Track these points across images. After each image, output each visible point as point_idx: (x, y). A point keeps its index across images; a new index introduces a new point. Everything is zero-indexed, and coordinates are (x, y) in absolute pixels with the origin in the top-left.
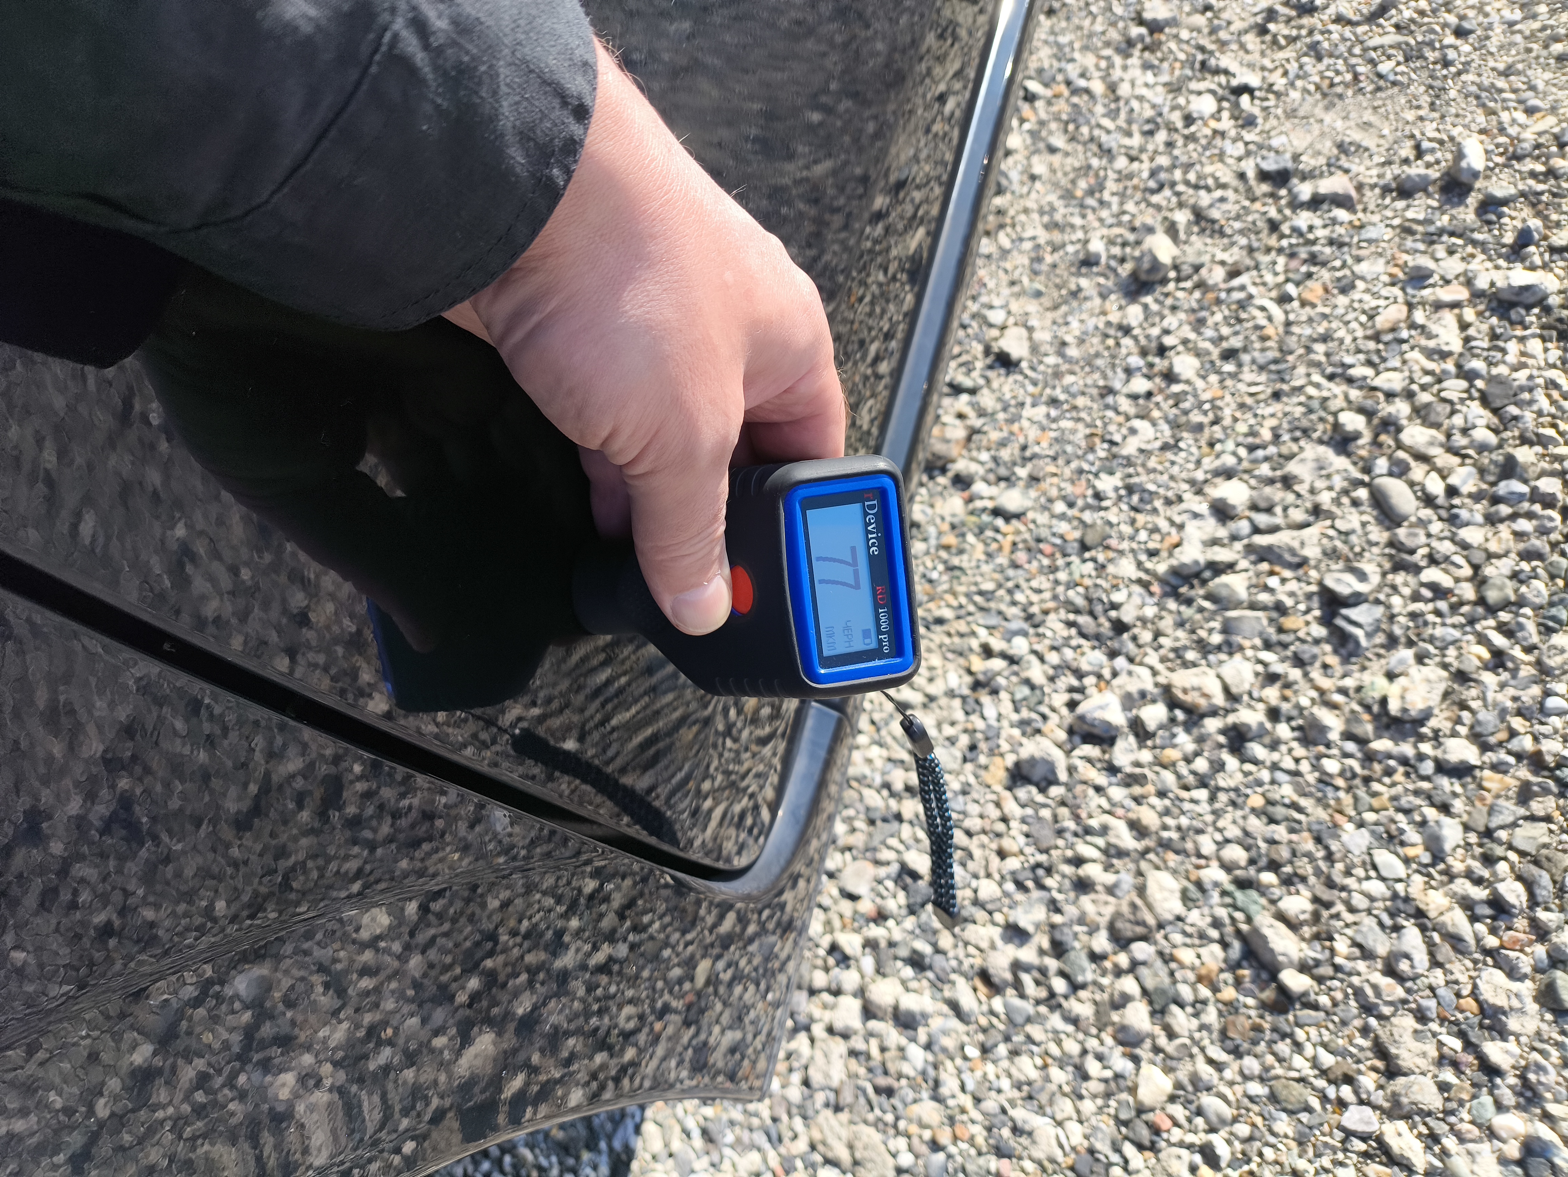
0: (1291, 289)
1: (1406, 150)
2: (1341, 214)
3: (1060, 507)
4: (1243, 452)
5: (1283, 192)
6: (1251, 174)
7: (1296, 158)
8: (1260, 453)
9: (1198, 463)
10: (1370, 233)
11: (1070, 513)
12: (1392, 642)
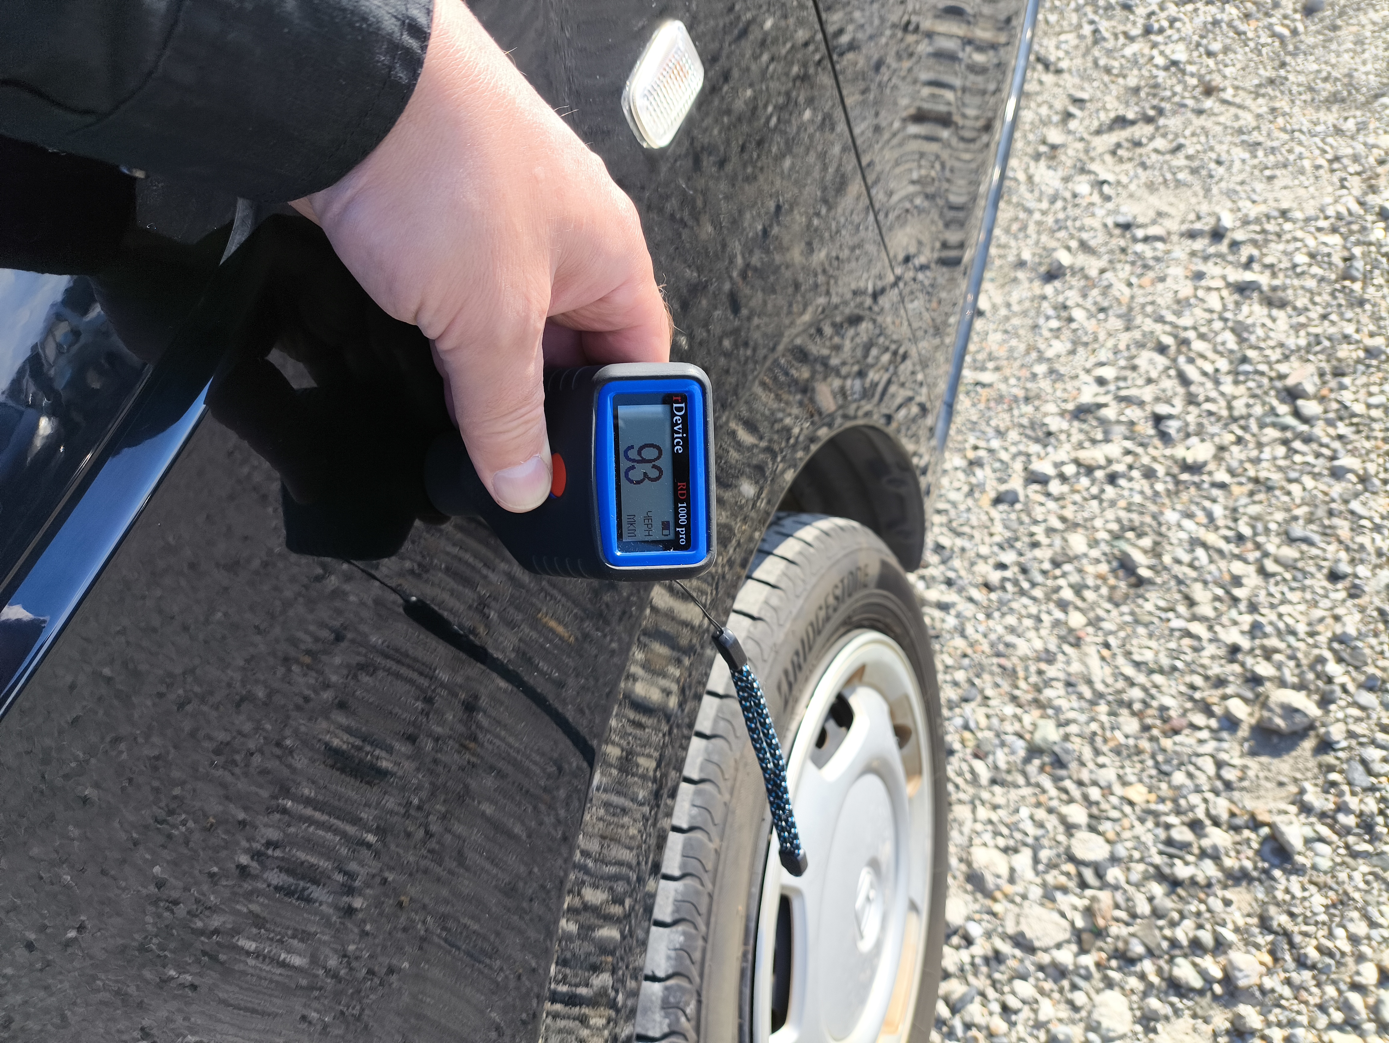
0: (1134, 280)
1: (1192, 216)
2: (1159, 245)
3: (1013, 381)
4: (1111, 354)
5: (1127, 233)
6: (1111, 224)
7: (1134, 216)
8: (1120, 355)
9: (1087, 361)
10: (1174, 254)
11: (1020, 383)
12: (1188, 435)
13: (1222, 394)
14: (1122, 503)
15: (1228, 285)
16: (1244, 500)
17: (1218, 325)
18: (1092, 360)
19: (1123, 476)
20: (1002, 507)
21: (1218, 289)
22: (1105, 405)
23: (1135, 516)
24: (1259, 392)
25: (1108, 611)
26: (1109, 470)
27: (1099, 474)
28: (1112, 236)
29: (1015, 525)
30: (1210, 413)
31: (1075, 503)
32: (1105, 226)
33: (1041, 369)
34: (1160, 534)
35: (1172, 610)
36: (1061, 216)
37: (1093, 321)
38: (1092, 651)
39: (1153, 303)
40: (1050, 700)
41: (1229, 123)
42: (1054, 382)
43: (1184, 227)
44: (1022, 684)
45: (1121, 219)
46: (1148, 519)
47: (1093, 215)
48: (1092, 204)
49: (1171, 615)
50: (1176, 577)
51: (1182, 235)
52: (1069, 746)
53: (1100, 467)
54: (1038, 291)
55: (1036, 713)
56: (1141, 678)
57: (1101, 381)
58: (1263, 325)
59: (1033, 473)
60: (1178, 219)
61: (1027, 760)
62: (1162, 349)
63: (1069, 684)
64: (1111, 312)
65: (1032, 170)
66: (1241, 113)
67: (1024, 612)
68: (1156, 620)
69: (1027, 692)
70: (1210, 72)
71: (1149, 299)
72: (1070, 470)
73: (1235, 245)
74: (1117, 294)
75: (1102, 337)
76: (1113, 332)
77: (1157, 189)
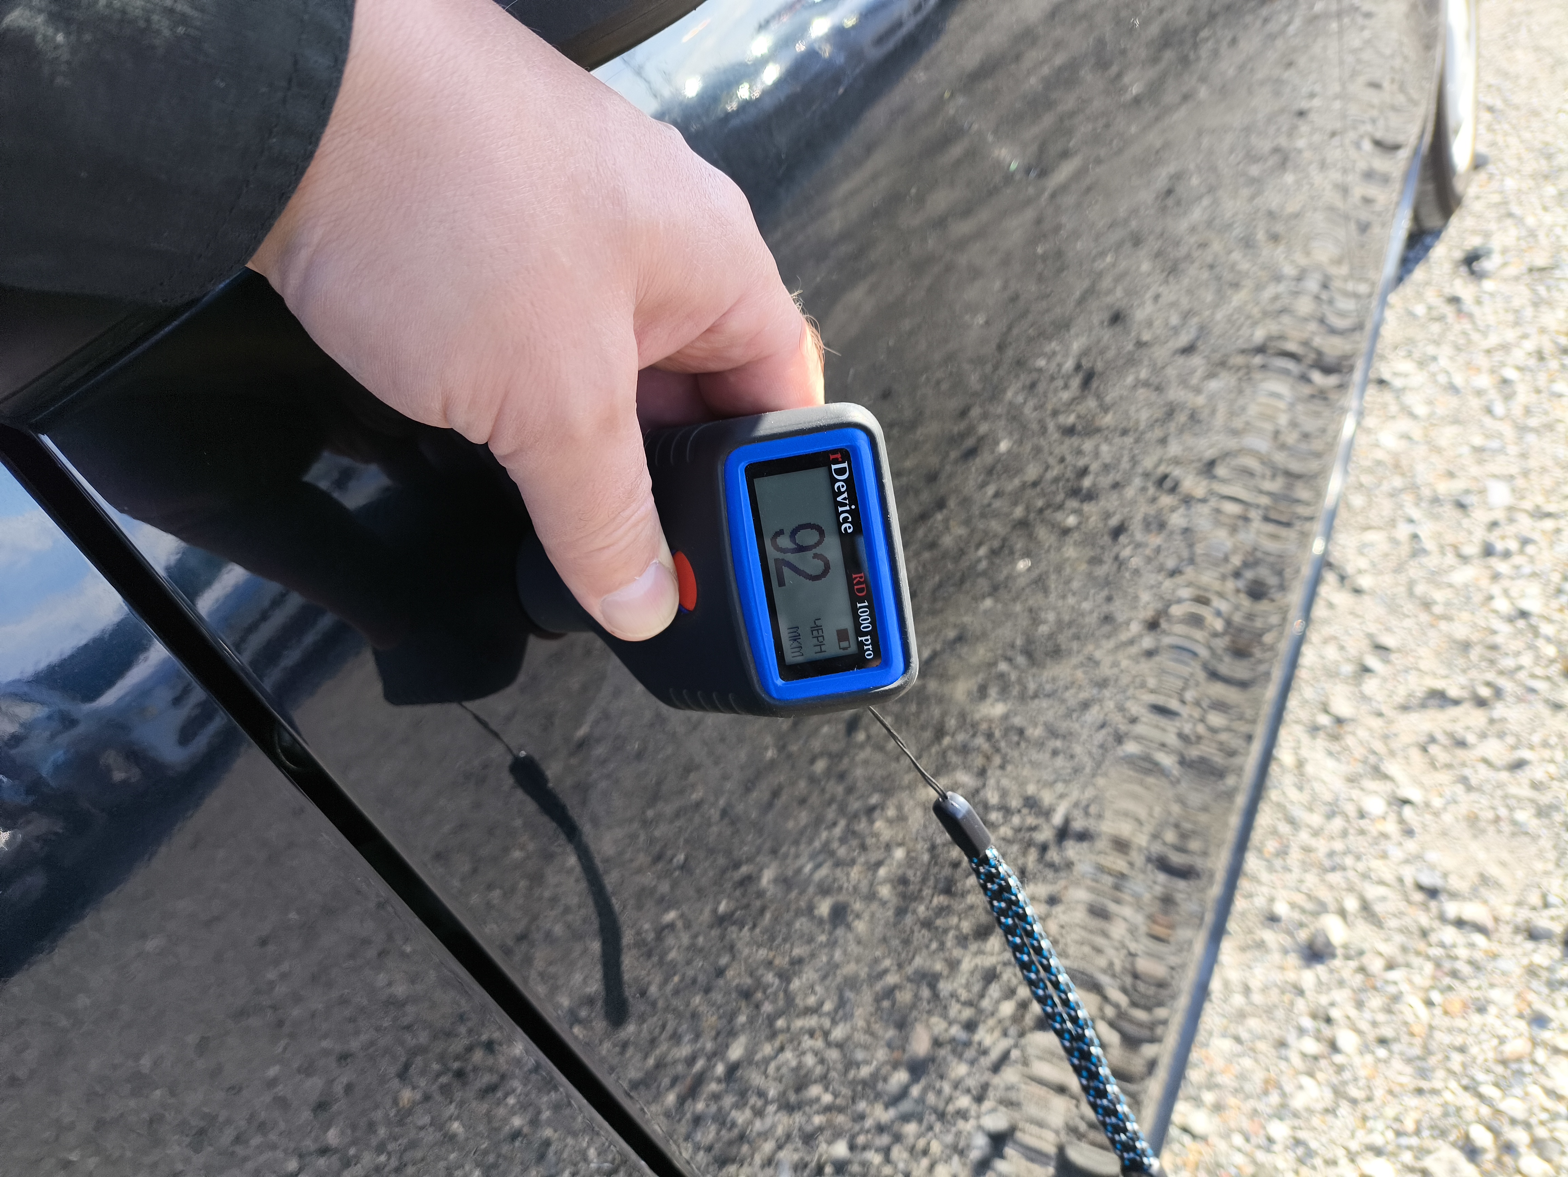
0: (1436, 996)
1: (1534, 899)
2: (1479, 939)
3: (1238, 1140)
4: (1390, 1135)
5: (1433, 904)
6: (1409, 881)
7: (1445, 875)
8: (1404, 1141)
9: (1353, 1135)
10: (1502, 964)
11: (1247, 1147)
18: (1362, 1137)
28: (1409, 902)
32: (1401, 880)
36: (1338, 846)
37: (1369, 1058)
39: (1462, 1050)
42: (1301, 1161)
43: (1522, 915)
45: (1427, 880)
47: (1384, 856)
48: (1385, 836)
51: (1517, 930)
54: (1291, 976)
60: (1512, 897)
62: (1472, 1152)
64: (1396, 1047)
71: (1459, 1041)
74: (1410, 1019)
75: (1379, 1093)
76: (1397, 1089)
77: (1483, 831)
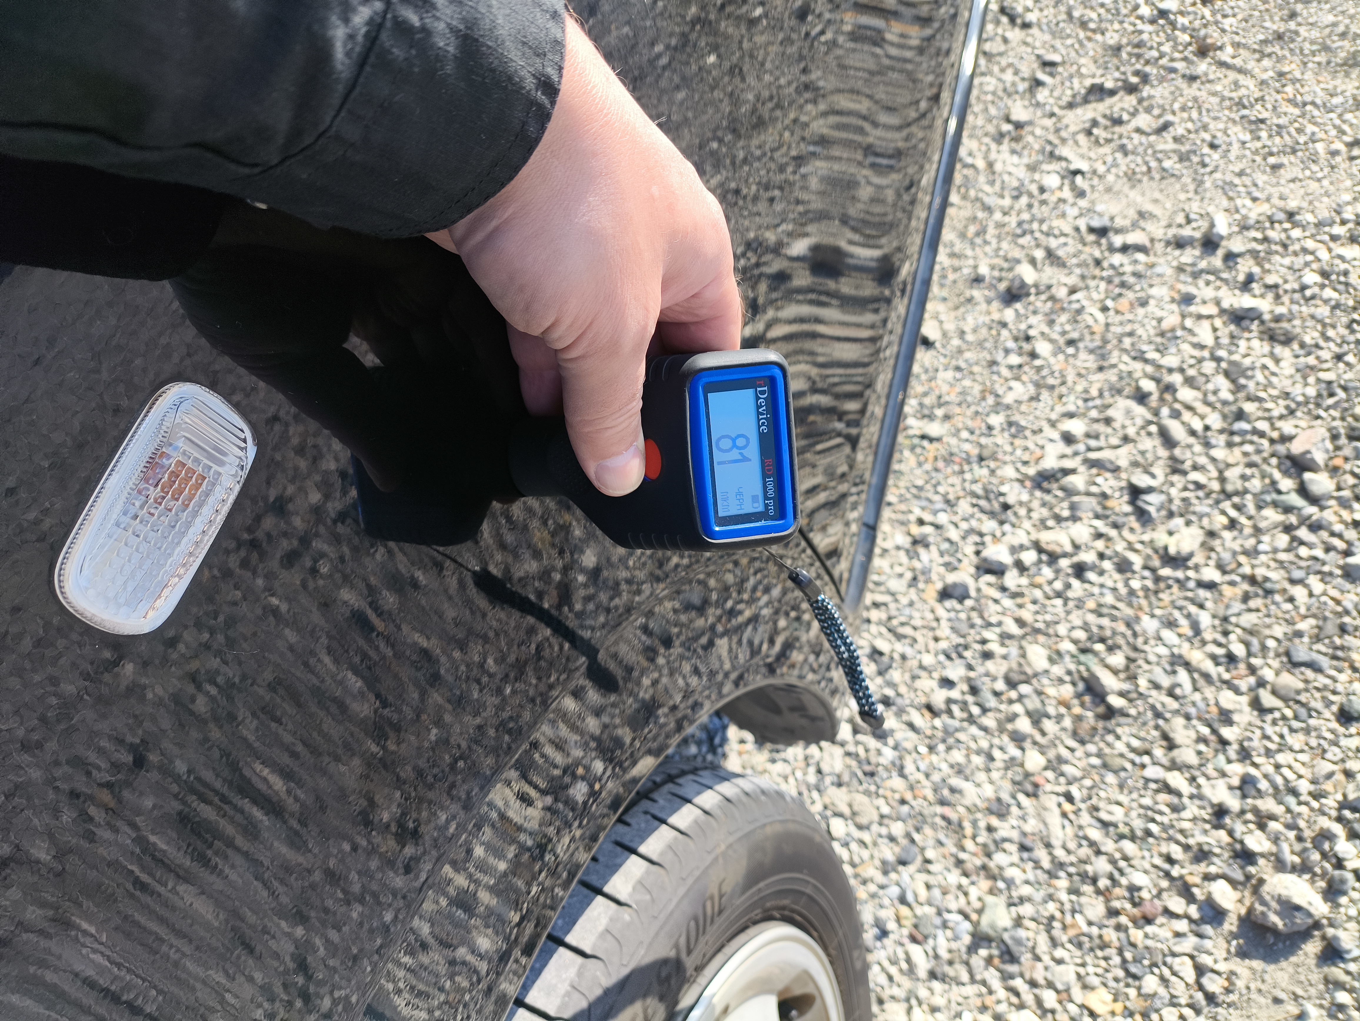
13: (1213, 460)
14: (1091, 604)
15: (1223, 312)
16: (1237, 607)
17: (1209, 367)
18: (1059, 409)
19: (1093, 568)
20: (949, 603)
21: (1210, 317)
22: (1073, 471)
23: (1105, 622)
24: (1256, 458)
25: (1072, 750)
26: (1076, 559)
27: (1064, 563)
28: (1085, 244)
29: (964, 628)
30: (1199, 486)
31: (1034, 602)
32: (1077, 229)
33: (996, 420)
34: (1136, 649)
35: (1148, 753)
36: (1026, 216)
37: (1061, 357)
38: (1051, 802)
39: (1131, 334)
40: (1001, 868)
41: (1227, 94)
42: (1014, 436)
43: (1171, 232)
44: (969, 844)
45: (1096, 223)
46: (1122, 628)
48: (1062, 201)
49: (1146, 759)
50: (1153, 708)
51: (1168, 243)
52: (1021, 933)
53: (1065, 555)
54: (996, 316)
55: (985, 884)
56: (1109, 846)
57: (1068, 439)
58: (1264, 367)
59: (985, 560)
60: (1164, 222)
61: (972, 949)
62: (1141, 397)
63: (1024, 848)
64: (1081, 345)
65: (993, 156)
66: (1241, 77)
67: (973, 745)
68: (1128, 766)
69: (974, 854)
70: (1205, 26)
71: (1128, 328)
72: (1029, 557)
73: (1230, 257)
74: (1090, 321)
75: (1070, 378)
76: (1083, 372)
77: (1140, 181)
